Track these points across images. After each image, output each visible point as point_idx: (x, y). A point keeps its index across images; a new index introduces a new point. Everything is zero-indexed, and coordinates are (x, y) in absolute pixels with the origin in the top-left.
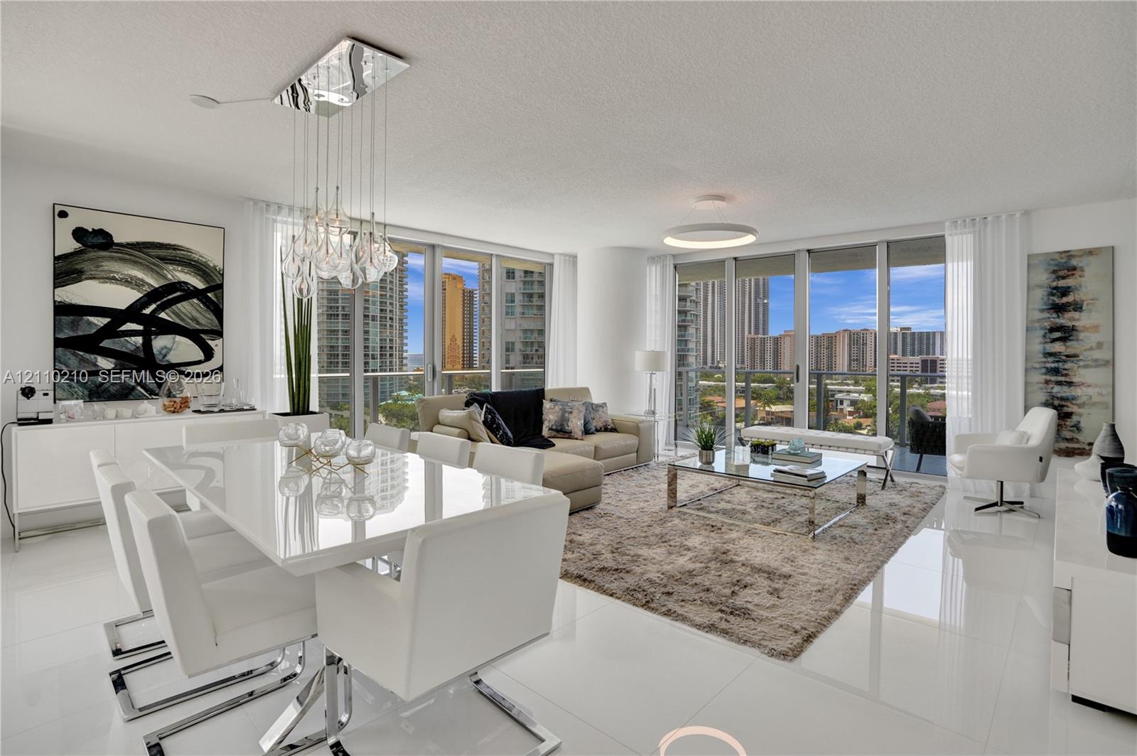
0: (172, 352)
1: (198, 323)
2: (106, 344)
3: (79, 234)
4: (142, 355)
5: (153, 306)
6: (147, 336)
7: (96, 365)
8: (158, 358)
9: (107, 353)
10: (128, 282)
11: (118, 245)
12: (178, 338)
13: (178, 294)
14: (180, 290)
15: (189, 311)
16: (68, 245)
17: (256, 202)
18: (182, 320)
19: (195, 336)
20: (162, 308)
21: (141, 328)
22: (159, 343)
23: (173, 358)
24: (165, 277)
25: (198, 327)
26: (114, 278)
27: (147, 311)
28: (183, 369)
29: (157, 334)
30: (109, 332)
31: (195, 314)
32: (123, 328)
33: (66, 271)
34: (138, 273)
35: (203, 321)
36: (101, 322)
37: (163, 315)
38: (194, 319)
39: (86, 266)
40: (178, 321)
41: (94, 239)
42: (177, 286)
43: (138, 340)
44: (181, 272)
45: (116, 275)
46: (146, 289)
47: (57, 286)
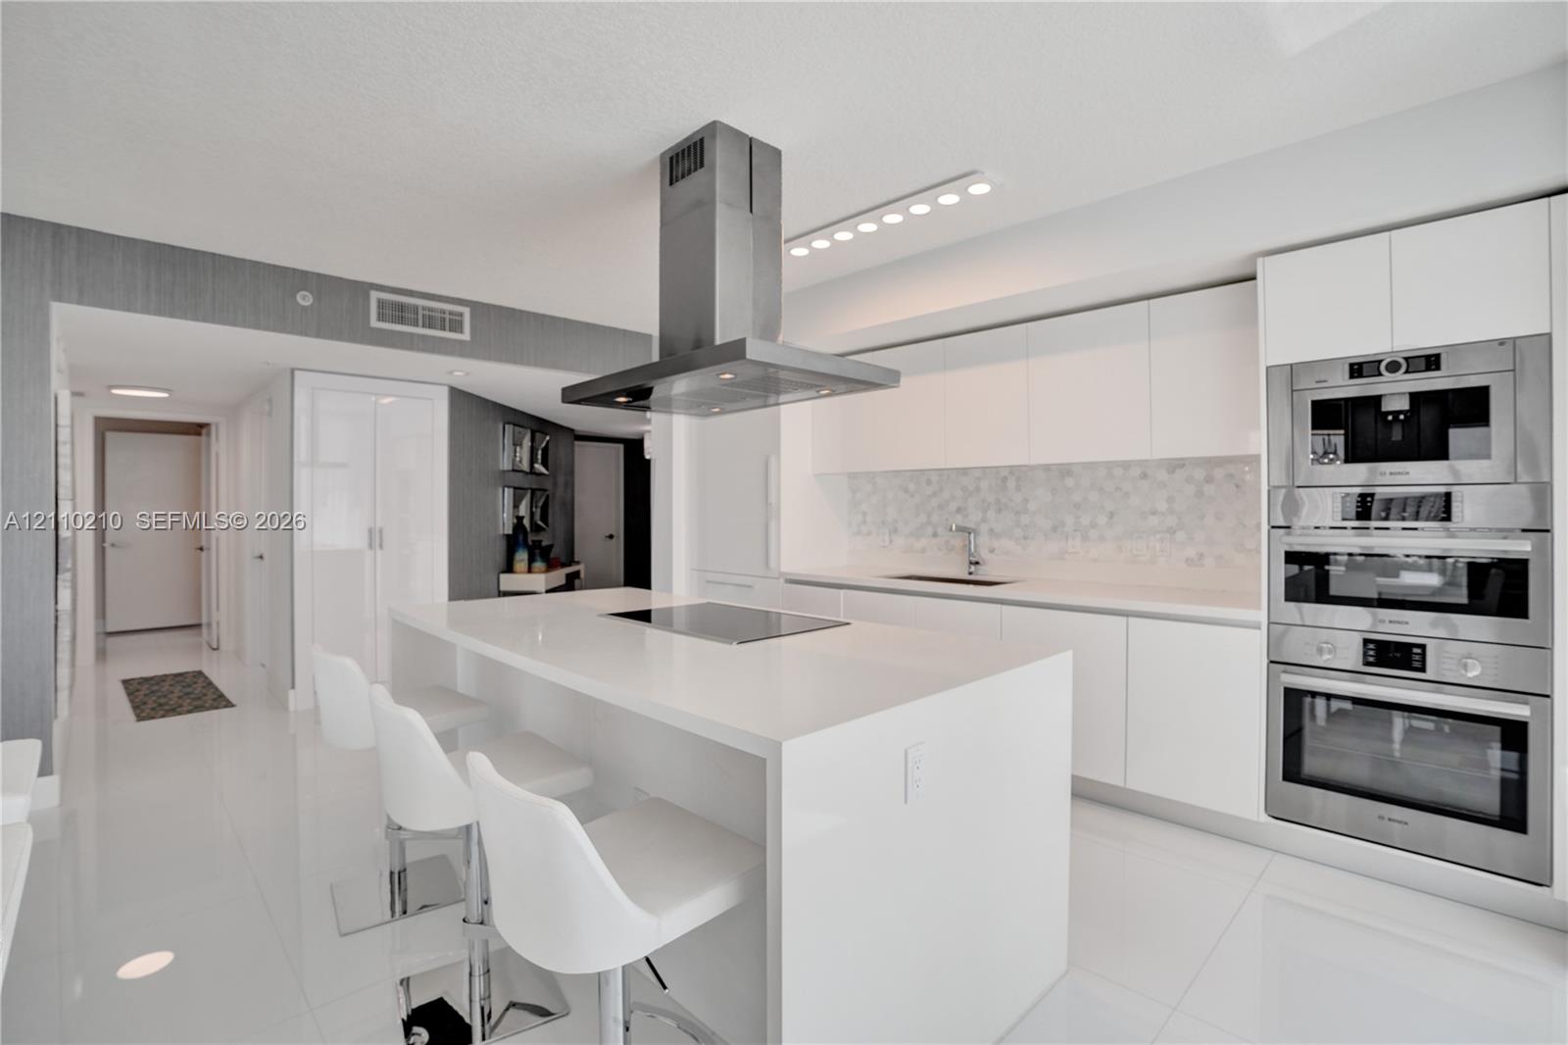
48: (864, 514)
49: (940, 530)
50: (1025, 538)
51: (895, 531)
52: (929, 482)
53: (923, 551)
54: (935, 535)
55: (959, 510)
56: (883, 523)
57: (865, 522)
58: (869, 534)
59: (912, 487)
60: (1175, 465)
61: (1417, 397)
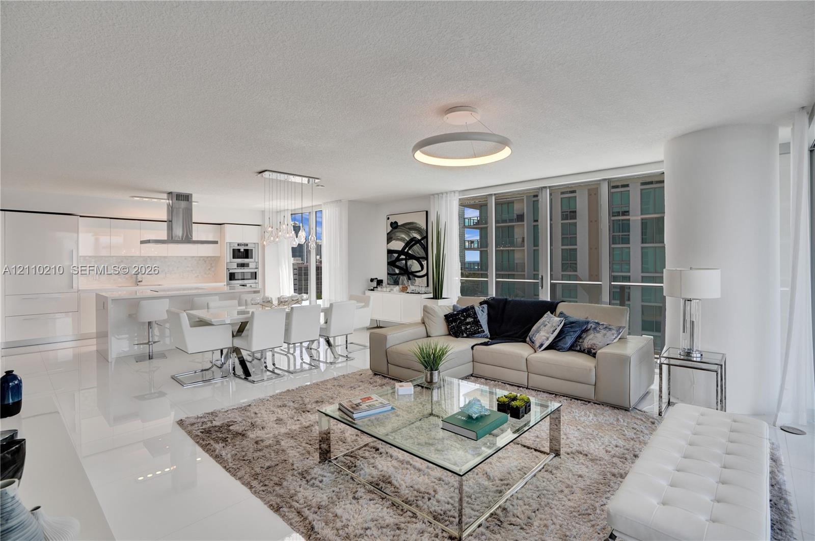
0: (412, 267)
1: (419, 254)
2: (397, 264)
3: (392, 224)
4: (405, 268)
5: (407, 248)
6: (406, 260)
7: (395, 271)
8: (409, 269)
9: (398, 267)
10: (402, 240)
11: (400, 226)
12: (414, 261)
13: (414, 242)
14: (414, 241)
15: (417, 250)
16: (390, 229)
17: (433, 195)
18: (415, 253)
19: (418, 259)
20: (409, 249)
21: (404, 257)
22: (410, 262)
23: (414, 269)
24: (410, 236)
25: (419, 256)
26: (398, 239)
27: (406, 251)
28: (415, 274)
29: (409, 259)
30: (398, 259)
31: (418, 250)
32: (401, 258)
33: (389, 239)
34: (404, 236)
35: (420, 253)
36: (396, 255)
37: (410, 252)
38: (418, 253)
39: (393, 236)
40: (413, 254)
41: (394, 225)
42: (413, 239)
43: (404, 262)
44: (414, 233)
45: (399, 238)
46: (406, 242)
47: (387, 244)
61: (244, 250)
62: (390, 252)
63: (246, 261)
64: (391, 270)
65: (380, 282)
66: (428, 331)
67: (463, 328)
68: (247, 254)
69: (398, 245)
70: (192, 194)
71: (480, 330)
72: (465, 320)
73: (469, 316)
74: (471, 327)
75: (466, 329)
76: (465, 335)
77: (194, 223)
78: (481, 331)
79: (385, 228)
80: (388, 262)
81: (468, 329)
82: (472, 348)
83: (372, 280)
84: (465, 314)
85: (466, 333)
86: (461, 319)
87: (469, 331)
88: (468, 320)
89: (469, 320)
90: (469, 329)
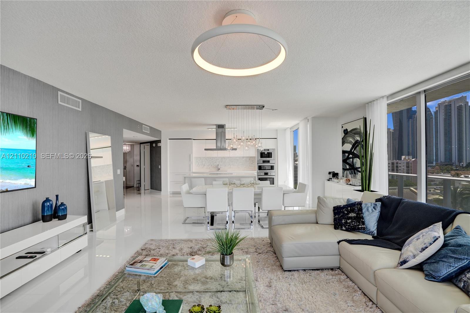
0: (356, 164)
2: (348, 161)
3: (344, 131)
4: (352, 164)
5: (353, 149)
6: (353, 158)
7: (346, 167)
8: (354, 165)
9: (348, 164)
10: (350, 142)
11: (349, 132)
12: (358, 159)
13: (357, 144)
15: (359, 150)
16: (344, 134)
17: (368, 103)
18: (359, 153)
20: (355, 149)
21: (352, 156)
22: (355, 160)
23: (357, 166)
24: (354, 139)
27: (352, 151)
28: (358, 169)
30: (348, 158)
32: (350, 157)
33: (343, 142)
34: (351, 140)
36: (347, 155)
37: (355, 152)
39: (345, 140)
40: (357, 154)
41: (346, 132)
42: (357, 142)
43: (351, 160)
44: (357, 137)
45: (349, 141)
46: (352, 144)
47: (342, 146)
48: (199, 163)
49: (212, 165)
50: (225, 166)
51: (205, 165)
52: (210, 158)
53: (210, 168)
54: (211, 166)
55: (215, 162)
56: (202, 164)
57: (199, 164)
58: (200, 166)
59: (207, 159)
60: (243, 157)
61: (267, 153)
62: (344, 152)
63: (268, 159)
64: (344, 166)
65: (335, 175)
66: (317, 218)
67: (343, 221)
68: (269, 155)
69: (348, 147)
70: (225, 125)
71: (360, 226)
72: (348, 214)
73: (352, 211)
74: (352, 222)
75: (346, 223)
76: (344, 228)
77: (226, 139)
78: (361, 228)
79: (341, 135)
80: (343, 160)
81: (348, 223)
82: (339, 242)
83: (330, 173)
84: (349, 208)
85: (345, 227)
86: (343, 213)
87: (348, 226)
88: (350, 215)
89: (352, 215)
90: (350, 223)
